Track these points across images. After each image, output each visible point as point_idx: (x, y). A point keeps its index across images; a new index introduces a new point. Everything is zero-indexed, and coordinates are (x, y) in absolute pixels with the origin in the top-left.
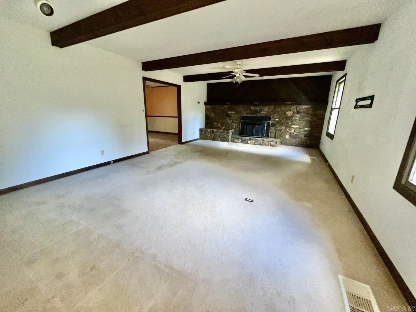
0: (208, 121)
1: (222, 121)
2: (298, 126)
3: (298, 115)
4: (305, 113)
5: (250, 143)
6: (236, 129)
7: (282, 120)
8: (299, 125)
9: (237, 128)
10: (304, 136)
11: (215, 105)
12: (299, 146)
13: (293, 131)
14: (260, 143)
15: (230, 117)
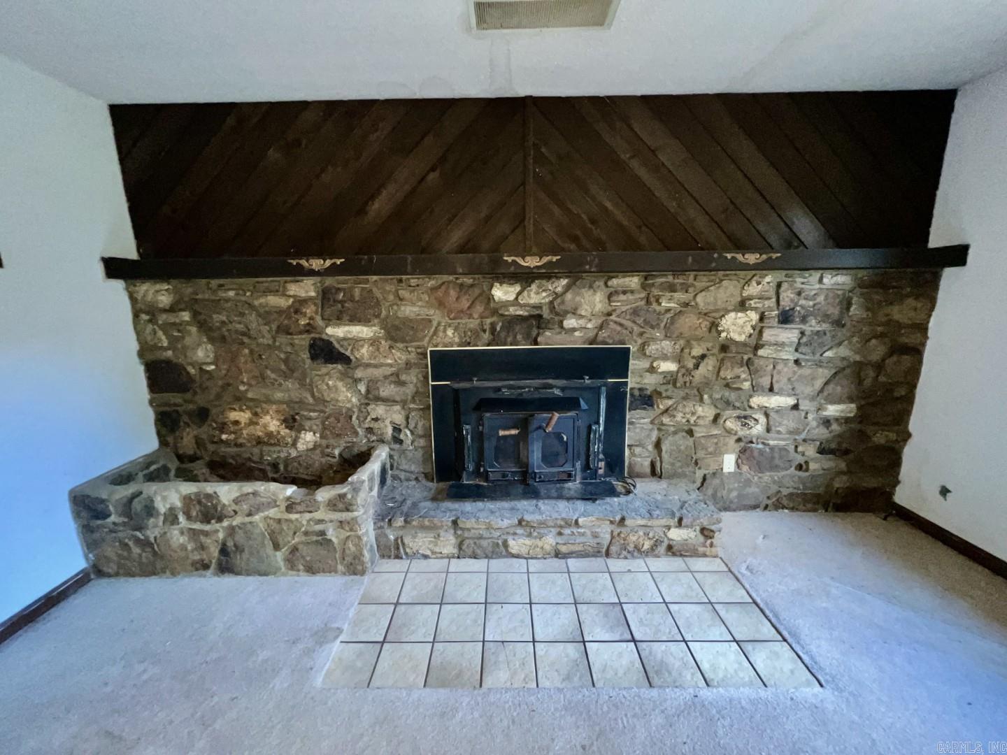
0: (176, 398)
1: (290, 389)
2: (789, 395)
3: (789, 335)
4: (826, 317)
5: (524, 551)
6: (401, 442)
7: (697, 366)
8: (793, 392)
9: (407, 435)
10: (822, 451)
11: (214, 283)
12: (792, 509)
13: (758, 429)
14: (593, 542)
15: (345, 360)
